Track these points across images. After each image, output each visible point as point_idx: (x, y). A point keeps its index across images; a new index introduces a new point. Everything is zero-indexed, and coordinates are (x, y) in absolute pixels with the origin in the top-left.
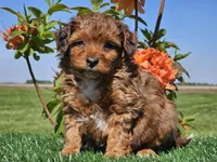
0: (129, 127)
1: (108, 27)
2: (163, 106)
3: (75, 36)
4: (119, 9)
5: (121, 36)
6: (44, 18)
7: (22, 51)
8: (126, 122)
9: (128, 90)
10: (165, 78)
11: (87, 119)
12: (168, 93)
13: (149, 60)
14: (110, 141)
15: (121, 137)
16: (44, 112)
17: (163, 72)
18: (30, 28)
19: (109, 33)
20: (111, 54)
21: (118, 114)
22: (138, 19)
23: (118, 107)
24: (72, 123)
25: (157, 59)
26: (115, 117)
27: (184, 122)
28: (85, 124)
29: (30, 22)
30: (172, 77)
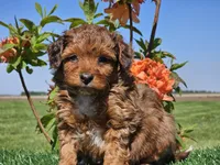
0: (126, 142)
2: (160, 119)
3: (68, 51)
4: (114, 19)
5: (116, 49)
6: (36, 30)
7: (15, 65)
8: (123, 137)
9: (125, 104)
10: (162, 89)
11: (83, 135)
12: (165, 104)
13: (145, 71)
14: (107, 158)
15: (119, 153)
16: (38, 126)
17: (160, 83)
18: (21, 41)
20: (106, 69)
21: (115, 129)
22: (133, 29)
23: (115, 123)
24: (67, 139)
25: (154, 70)
26: (111, 133)
27: (182, 133)
28: (81, 140)
29: (22, 34)
30: (169, 87)
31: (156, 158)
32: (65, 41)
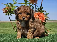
0: (33, 32)
8: (32, 31)
9: (32, 24)
12: (44, 23)
16: (13, 28)
19: (28, 11)
23: (30, 28)
31: (40, 35)
32: (18, 9)
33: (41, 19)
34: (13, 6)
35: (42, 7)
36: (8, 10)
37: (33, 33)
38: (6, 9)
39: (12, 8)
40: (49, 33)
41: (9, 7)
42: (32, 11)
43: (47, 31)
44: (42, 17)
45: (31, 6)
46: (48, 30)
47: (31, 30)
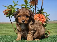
1: (27, 12)
3: (19, 15)
7: (8, 15)
16: (14, 30)
24: (19, 33)
33: (41, 20)
34: (14, 8)
35: (43, 9)
36: (9, 12)
37: (33, 35)
38: (7, 11)
39: (12, 10)
40: (49, 35)
41: (10, 9)
42: (31, 13)
43: (47, 33)
44: (42, 19)
45: (31, 7)
46: (49, 32)
47: (31, 32)
